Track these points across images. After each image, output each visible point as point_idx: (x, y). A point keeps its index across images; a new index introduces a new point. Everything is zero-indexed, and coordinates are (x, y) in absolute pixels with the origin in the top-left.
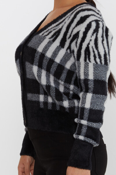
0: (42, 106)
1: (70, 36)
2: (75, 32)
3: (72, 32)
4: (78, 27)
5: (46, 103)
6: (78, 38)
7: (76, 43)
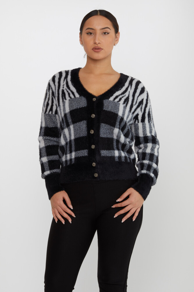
0: (117, 159)
1: (136, 102)
2: (140, 99)
3: (137, 99)
4: (141, 95)
5: (120, 157)
6: (142, 105)
7: (141, 108)
